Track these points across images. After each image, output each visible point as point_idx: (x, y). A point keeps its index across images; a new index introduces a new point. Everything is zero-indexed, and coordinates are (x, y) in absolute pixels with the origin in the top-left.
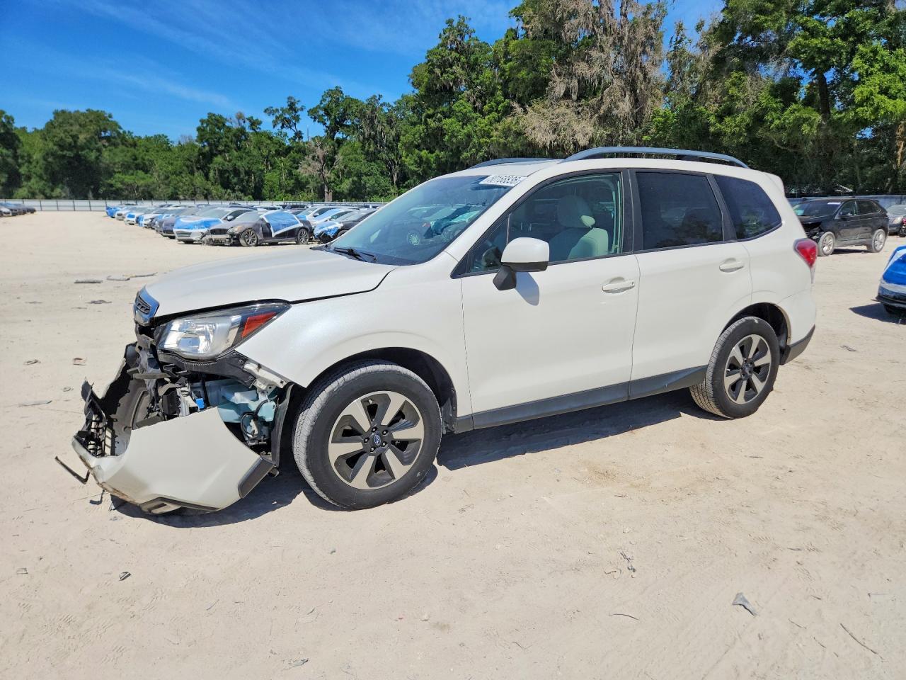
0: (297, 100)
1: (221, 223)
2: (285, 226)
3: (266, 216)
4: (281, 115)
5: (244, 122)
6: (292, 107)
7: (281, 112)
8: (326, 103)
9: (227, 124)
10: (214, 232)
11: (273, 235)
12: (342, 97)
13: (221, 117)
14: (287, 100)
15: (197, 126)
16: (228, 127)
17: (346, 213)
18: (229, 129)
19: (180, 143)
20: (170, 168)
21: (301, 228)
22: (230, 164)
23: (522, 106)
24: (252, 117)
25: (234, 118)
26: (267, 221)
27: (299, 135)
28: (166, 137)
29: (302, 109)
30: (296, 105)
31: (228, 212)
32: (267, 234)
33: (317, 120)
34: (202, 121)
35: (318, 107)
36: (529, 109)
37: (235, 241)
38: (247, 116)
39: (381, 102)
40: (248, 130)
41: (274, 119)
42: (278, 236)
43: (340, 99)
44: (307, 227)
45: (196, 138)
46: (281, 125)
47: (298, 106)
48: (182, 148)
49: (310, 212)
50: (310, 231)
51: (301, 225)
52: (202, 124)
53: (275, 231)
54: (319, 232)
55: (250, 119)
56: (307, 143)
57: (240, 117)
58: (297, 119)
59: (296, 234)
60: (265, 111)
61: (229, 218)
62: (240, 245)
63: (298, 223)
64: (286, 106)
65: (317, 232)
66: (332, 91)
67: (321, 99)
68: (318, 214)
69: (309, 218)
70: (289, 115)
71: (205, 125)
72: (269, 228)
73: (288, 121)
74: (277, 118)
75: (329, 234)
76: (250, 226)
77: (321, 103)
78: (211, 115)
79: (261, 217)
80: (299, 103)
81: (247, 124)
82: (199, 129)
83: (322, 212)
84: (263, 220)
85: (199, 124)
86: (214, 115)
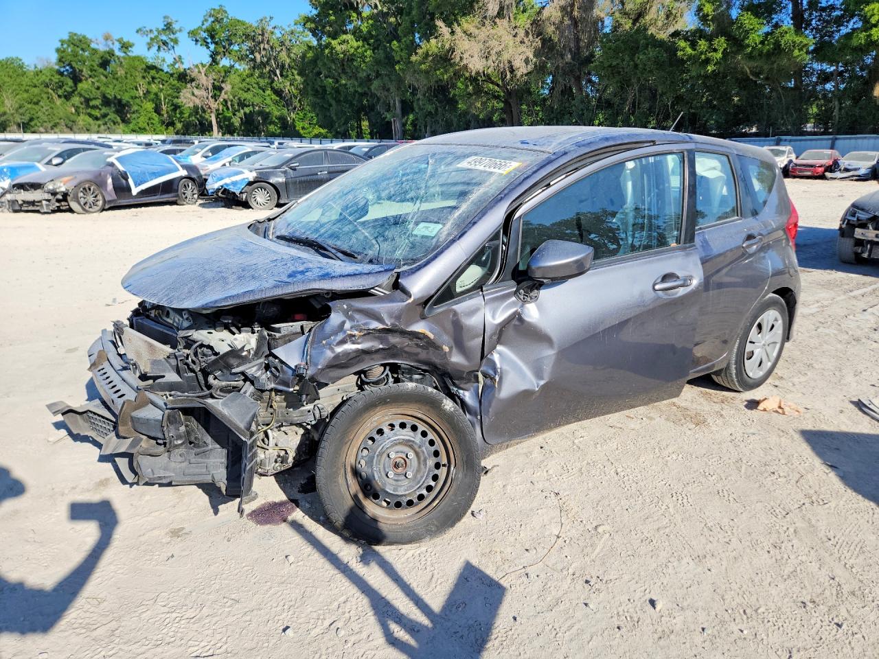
0: (174, 20)
1: (39, 170)
2: (156, 175)
3: (118, 159)
4: (156, 37)
5: (113, 44)
6: (168, 27)
7: (156, 33)
8: (207, 25)
9: (93, 46)
10: (21, 186)
11: (135, 191)
12: (228, 18)
13: (84, 37)
14: (162, 20)
15: (56, 47)
16: (93, 49)
17: (255, 152)
18: (95, 51)
19: (36, 67)
20: (25, 95)
21: (182, 178)
22: (98, 92)
23: (449, 25)
24: (122, 38)
25: (101, 39)
26: (121, 168)
27: (179, 59)
28: (20, 60)
29: (180, 30)
30: (174, 26)
31: (55, 151)
32: (122, 188)
33: (199, 43)
34: (62, 42)
35: (200, 28)
36: (458, 29)
37: (62, 204)
38: (116, 37)
39: (273, 24)
40: (117, 53)
41: (148, 40)
42: (143, 193)
43: (225, 20)
44: (194, 176)
45: (55, 61)
46: (156, 48)
47: (176, 27)
48: (38, 73)
49: (198, 150)
50: (201, 183)
51: (184, 173)
52: (62, 45)
53: (137, 185)
54: (216, 186)
55: (120, 41)
56: (189, 69)
57: (107, 38)
58: (176, 41)
59: (175, 187)
60: (137, 32)
61: (56, 161)
62: (71, 210)
63: (178, 170)
64: (161, 26)
65: (212, 185)
66: (214, 9)
67: (203, 19)
68: (210, 154)
69: (196, 160)
70: (166, 36)
71: (65, 46)
72: (126, 179)
73: (165, 43)
74: (151, 39)
75: (232, 189)
76: (88, 177)
77: (203, 25)
78: (72, 35)
79: (109, 160)
80: (178, 23)
81: (116, 48)
82: (58, 50)
83: (216, 150)
84: (112, 165)
85: (59, 45)
86: (75, 34)
